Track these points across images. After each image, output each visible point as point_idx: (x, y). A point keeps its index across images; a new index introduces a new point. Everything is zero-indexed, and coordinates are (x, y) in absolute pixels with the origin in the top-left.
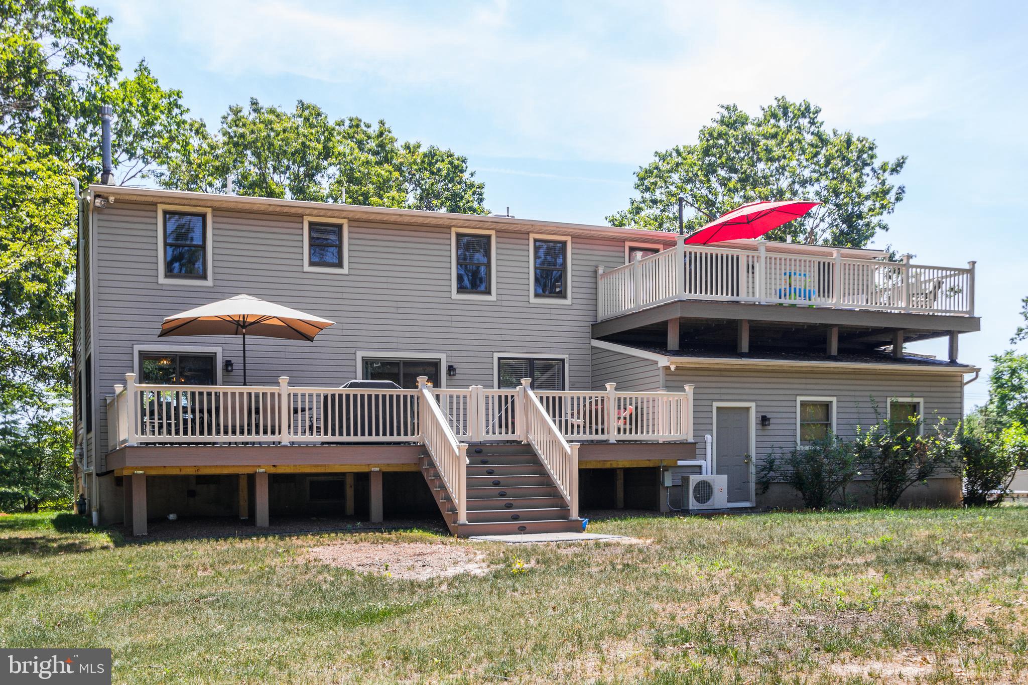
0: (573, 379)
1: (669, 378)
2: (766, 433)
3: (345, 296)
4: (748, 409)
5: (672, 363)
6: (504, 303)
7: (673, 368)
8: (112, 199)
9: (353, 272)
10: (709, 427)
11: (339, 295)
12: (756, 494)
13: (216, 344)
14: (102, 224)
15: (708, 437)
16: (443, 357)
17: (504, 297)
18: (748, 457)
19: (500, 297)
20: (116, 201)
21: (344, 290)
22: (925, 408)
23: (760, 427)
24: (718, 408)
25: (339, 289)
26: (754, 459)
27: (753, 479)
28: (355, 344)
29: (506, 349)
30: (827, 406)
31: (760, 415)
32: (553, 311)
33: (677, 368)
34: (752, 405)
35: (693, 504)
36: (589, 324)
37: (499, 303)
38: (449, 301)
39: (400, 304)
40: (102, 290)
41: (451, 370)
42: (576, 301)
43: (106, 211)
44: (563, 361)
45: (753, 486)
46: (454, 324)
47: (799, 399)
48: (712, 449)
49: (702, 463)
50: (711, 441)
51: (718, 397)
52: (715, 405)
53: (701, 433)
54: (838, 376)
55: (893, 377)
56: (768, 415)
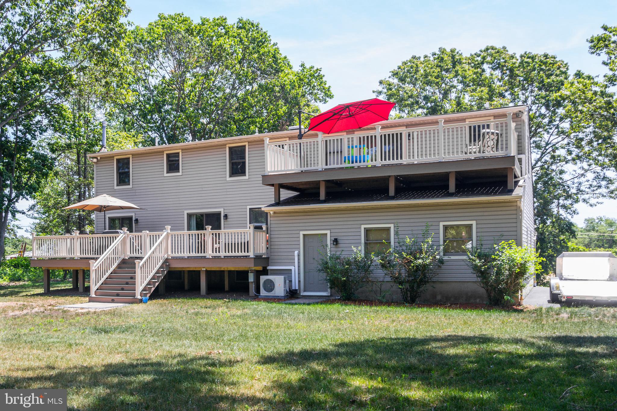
1: (272, 219)
2: (338, 249)
3: (181, 185)
4: (326, 234)
6: (252, 180)
7: (271, 213)
8: (99, 158)
9: (183, 174)
10: (297, 246)
11: (178, 185)
12: (330, 288)
13: (133, 212)
14: (98, 168)
15: (296, 253)
16: (222, 210)
17: (252, 176)
19: (250, 177)
20: (101, 159)
22: (477, 228)
24: (304, 235)
25: (179, 182)
28: (183, 207)
29: (254, 203)
31: (333, 238)
33: (275, 213)
34: (328, 232)
35: (263, 293)
37: (250, 180)
38: (225, 182)
39: (203, 186)
40: (98, 194)
41: (226, 216)
46: (228, 193)
47: (363, 227)
48: (299, 259)
49: (292, 268)
50: (298, 254)
51: (304, 228)
52: (302, 233)
53: (293, 250)
54: (396, 210)
55: (444, 207)
56: (339, 238)
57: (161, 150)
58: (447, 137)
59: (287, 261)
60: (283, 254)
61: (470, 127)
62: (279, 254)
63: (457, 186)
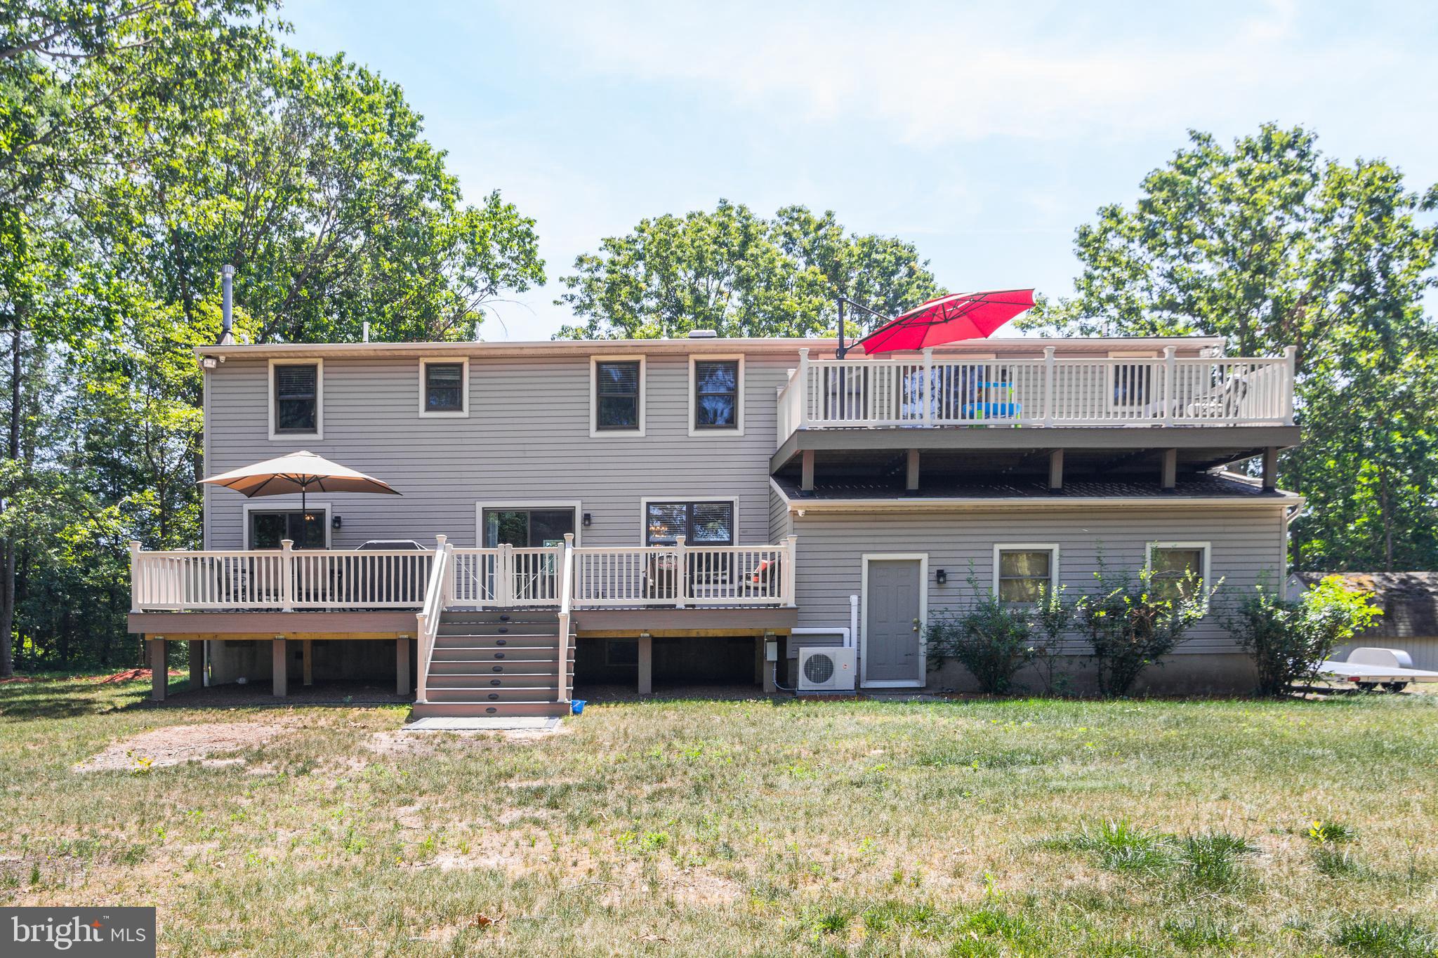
0: (744, 525)
1: (798, 525)
2: (945, 592)
3: (465, 441)
4: (919, 561)
5: (801, 507)
6: (655, 439)
7: (801, 513)
8: (222, 358)
9: (473, 415)
10: (856, 586)
11: (459, 441)
12: (928, 671)
13: (324, 500)
14: (215, 384)
15: (854, 599)
16: (577, 504)
17: (654, 432)
18: (918, 624)
19: (650, 432)
20: (227, 360)
21: (463, 435)
22: (1213, 556)
23: (934, 584)
24: (870, 561)
25: (459, 435)
26: (924, 626)
27: (923, 650)
28: (474, 495)
29: (658, 492)
30: (1046, 555)
31: (934, 570)
32: (719, 445)
33: (807, 513)
34: (924, 557)
35: (804, 683)
36: (767, 458)
37: (649, 439)
38: (586, 440)
39: (527, 447)
40: (216, 450)
41: (590, 518)
42: (749, 431)
43: (220, 370)
44: (731, 503)
45: (922, 661)
46: (593, 467)
47: (997, 547)
48: (859, 612)
49: (845, 631)
50: (857, 604)
51: (871, 547)
52: (866, 557)
53: (844, 593)
54: (1063, 516)
55: (1155, 515)
56: (947, 570)
57: (412, 353)
58: (1058, 383)
59: (832, 616)
60: (820, 601)
61: (1117, 367)
62: (813, 601)
63: (1179, 476)
